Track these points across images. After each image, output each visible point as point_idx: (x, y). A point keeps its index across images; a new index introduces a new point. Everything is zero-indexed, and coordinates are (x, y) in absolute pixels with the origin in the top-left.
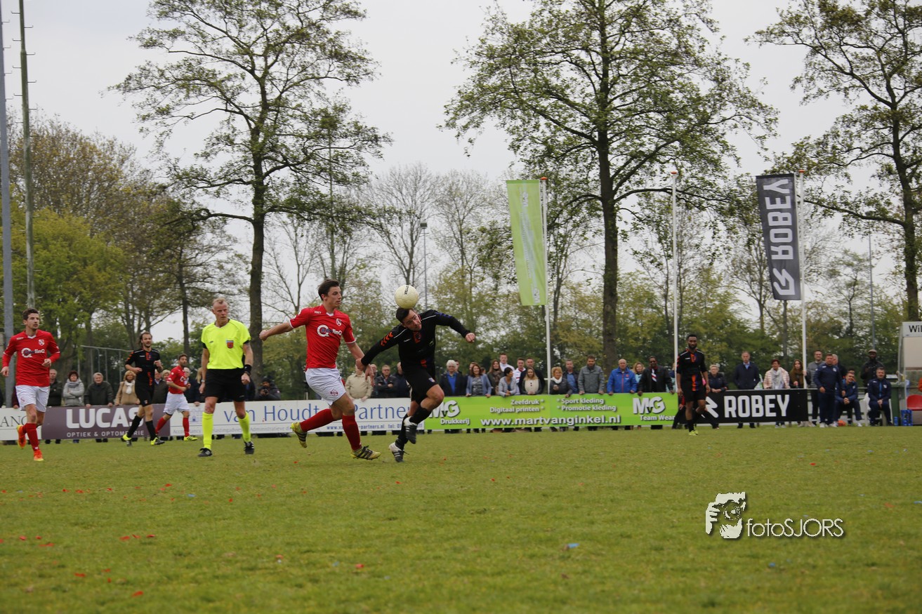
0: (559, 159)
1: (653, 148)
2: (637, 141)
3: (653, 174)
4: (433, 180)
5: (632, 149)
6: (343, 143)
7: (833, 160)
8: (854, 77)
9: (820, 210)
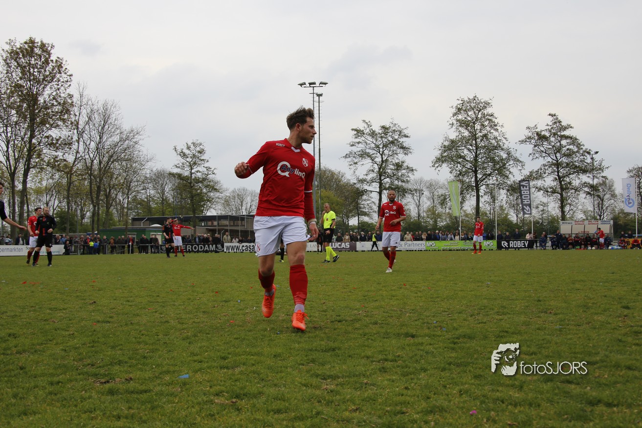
0: (463, 176)
1: (490, 172)
2: (485, 171)
3: (490, 180)
5: (484, 173)
6: (404, 171)
7: (540, 176)
8: (546, 153)
9: (537, 190)
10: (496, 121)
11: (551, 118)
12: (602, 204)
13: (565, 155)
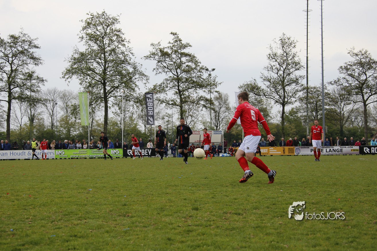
0: (93, 87)
1: (117, 85)
2: (113, 83)
3: (117, 92)
4: (59, 92)
5: (112, 85)
6: (34, 81)
7: (163, 90)
8: (168, 69)
9: (160, 102)
10: (123, 37)
11: (172, 37)
12: (219, 116)
13: (184, 71)
